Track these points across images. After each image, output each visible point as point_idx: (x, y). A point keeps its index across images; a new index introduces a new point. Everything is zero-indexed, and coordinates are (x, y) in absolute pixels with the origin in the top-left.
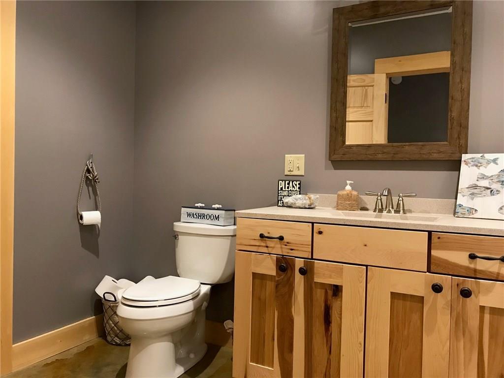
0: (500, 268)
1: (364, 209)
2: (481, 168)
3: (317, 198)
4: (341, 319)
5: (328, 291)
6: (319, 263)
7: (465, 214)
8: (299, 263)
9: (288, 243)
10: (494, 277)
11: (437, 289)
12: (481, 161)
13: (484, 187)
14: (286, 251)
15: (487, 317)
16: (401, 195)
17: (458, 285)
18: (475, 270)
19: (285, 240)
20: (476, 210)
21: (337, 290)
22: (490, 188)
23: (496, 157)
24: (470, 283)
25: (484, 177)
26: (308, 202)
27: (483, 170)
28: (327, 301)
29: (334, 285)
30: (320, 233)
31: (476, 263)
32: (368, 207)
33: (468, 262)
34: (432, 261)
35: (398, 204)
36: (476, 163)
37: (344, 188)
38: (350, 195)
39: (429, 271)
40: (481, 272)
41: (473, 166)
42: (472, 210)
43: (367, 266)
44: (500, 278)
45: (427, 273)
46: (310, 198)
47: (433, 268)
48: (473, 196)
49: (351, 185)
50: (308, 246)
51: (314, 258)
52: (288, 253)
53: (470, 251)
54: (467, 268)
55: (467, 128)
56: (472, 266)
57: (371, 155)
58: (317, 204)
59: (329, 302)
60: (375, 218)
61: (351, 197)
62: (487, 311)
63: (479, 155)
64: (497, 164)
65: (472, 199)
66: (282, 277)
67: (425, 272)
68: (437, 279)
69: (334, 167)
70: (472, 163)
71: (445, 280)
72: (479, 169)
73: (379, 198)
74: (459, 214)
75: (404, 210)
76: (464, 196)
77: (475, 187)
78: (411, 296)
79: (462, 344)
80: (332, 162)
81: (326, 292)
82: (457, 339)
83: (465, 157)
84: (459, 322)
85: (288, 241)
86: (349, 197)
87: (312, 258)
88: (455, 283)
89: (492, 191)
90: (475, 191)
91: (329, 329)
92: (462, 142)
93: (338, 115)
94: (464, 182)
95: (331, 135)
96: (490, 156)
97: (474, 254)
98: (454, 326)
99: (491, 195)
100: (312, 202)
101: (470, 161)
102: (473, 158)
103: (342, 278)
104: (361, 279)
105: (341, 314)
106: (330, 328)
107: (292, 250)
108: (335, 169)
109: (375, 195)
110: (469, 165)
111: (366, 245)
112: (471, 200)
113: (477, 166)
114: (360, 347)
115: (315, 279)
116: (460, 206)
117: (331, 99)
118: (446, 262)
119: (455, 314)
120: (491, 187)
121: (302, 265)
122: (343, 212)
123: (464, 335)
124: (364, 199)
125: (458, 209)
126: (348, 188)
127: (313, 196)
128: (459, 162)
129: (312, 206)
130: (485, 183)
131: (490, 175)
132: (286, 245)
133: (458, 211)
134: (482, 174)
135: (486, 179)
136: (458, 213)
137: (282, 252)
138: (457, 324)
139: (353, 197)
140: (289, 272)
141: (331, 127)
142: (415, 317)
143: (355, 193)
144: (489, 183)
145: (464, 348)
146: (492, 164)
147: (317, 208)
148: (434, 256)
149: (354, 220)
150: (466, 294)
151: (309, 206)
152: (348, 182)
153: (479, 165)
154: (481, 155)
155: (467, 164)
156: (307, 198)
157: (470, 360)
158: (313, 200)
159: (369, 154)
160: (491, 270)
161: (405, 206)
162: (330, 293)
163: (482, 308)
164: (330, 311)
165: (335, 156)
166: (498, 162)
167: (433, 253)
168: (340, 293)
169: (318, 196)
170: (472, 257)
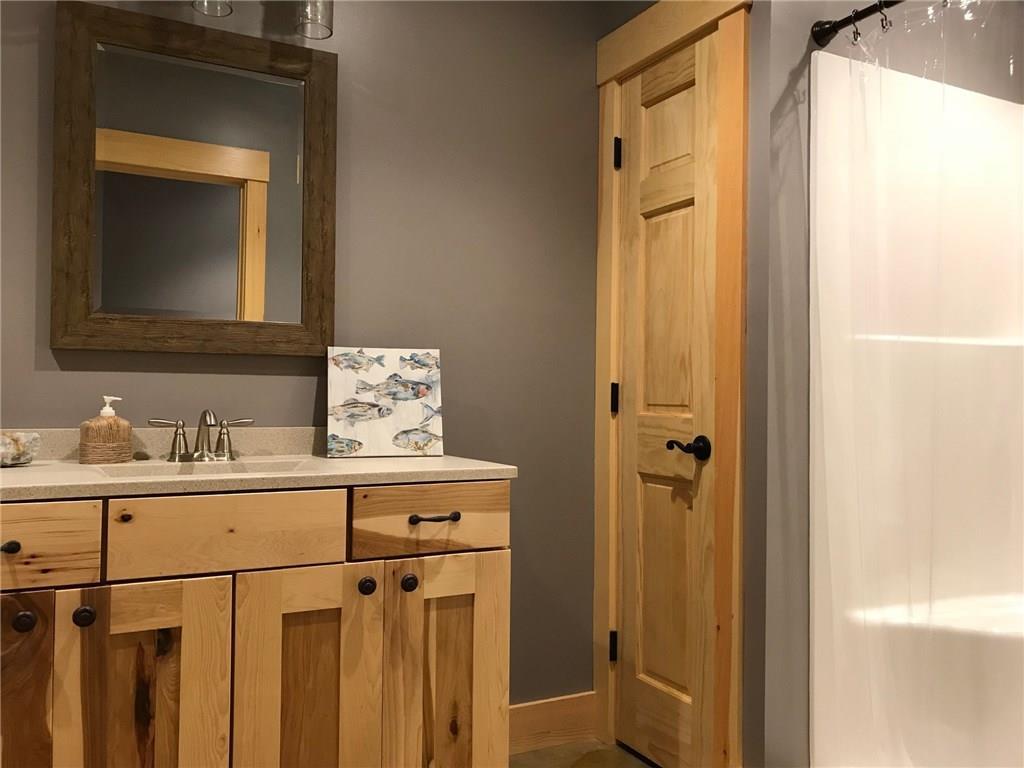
0: (449, 533)
1: (142, 456)
2: (360, 371)
3: (35, 439)
4: (177, 701)
5: (145, 647)
6: (123, 588)
7: (343, 451)
8: (67, 602)
9: (33, 557)
10: (441, 548)
11: (367, 587)
12: (359, 359)
13: (369, 404)
14: (26, 579)
15: (433, 614)
16: (225, 422)
17: (394, 573)
18: (418, 543)
19: (26, 550)
20: (360, 444)
21: (167, 640)
22: (377, 406)
23: (381, 354)
24: (411, 566)
25: (365, 387)
26: (12, 450)
27: (362, 375)
28: (143, 671)
29: (160, 631)
30: (126, 518)
31: (419, 531)
32: (149, 451)
33: (408, 531)
34: (354, 539)
35: (220, 441)
36: (352, 363)
37: (96, 414)
38: (115, 428)
39: (349, 559)
40: (426, 543)
41: (346, 367)
42: (354, 444)
43: (234, 573)
44: (451, 548)
45: (346, 564)
46: (16, 441)
47: (356, 554)
48: (353, 420)
49: (113, 404)
50: (92, 556)
51: (108, 579)
52: (34, 581)
53: (411, 512)
54: (407, 541)
55: (332, 301)
56: (413, 536)
57: (154, 339)
58: (35, 454)
59: (147, 672)
60: (179, 474)
61: (118, 431)
62: (433, 606)
63: (354, 350)
64: (383, 365)
65: (352, 424)
66: (17, 644)
67: (342, 563)
68: (364, 569)
69: (58, 363)
70: (346, 363)
71: (375, 569)
72: (357, 372)
73: (181, 431)
74: (333, 452)
75: (230, 451)
76: (338, 420)
77: (355, 403)
78: (320, 612)
79: (400, 673)
80: (53, 352)
81: (141, 652)
82: (393, 665)
83: (333, 352)
84: (395, 634)
85: (31, 552)
86: (111, 433)
87: (104, 581)
88: (389, 572)
89: (380, 410)
90: (356, 411)
91: (147, 730)
92: (326, 324)
93: (72, 245)
94: (336, 397)
95: (55, 290)
96: (372, 352)
97: (416, 516)
98: (388, 643)
99: (380, 416)
100: (22, 449)
101: (341, 359)
102: (346, 355)
103: (181, 611)
104: (222, 603)
105: (178, 691)
106: (150, 729)
107: (45, 571)
108: (62, 369)
109: (171, 426)
110: (341, 365)
111: (232, 531)
112: (350, 428)
113: (353, 368)
114: (222, 747)
115: (112, 627)
116: (334, 437)
117: (54, 206)
118: (377, 537)
119: (389, 625)
120: (379, 403)
121: (76, 604)
122: (103, 469)
123: (403, 657)
124: (139, 436)
125: (332, 445)
126: (108, 411)
127: (23, 435)
128: (324, 359)
129: (22, 460)
130: (368, 397)
131: (374, 383)
132: (27, 563)
133: (332, 447)
134: (363, 382)
135: (370, 390)
136: (331, 450)
137: (15, 581)
138: (393, 640)
139: (121, 432)
140: (38, 629)
141: (57, 271)
142: (327, 650)
143: (124, 423)
144: (375, 396)
145: (404, 679)
146: (376, 364)
147: (33, 463)
148: (358, 530)
149: (206, 481)
150: (410, 584)
151: (13, 459)
152: (108, 399)
153: (357, 366)
154: (358, 349)
155: (337, 364)
156: (8, 440)
157: (413, 694)
158: (24, 446)
159: (150, 339)
160: (437, 538)
161: (232, 446)
162: (150, 650)
163: (427, 602)
164: (151, 692)
165: (67, 340)
166: (384, 362)
167: (357, 524)
168: (175, 645)
169: (36, 435)
170: (414, 521)
